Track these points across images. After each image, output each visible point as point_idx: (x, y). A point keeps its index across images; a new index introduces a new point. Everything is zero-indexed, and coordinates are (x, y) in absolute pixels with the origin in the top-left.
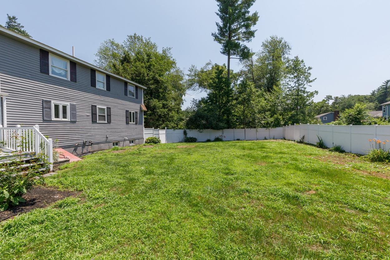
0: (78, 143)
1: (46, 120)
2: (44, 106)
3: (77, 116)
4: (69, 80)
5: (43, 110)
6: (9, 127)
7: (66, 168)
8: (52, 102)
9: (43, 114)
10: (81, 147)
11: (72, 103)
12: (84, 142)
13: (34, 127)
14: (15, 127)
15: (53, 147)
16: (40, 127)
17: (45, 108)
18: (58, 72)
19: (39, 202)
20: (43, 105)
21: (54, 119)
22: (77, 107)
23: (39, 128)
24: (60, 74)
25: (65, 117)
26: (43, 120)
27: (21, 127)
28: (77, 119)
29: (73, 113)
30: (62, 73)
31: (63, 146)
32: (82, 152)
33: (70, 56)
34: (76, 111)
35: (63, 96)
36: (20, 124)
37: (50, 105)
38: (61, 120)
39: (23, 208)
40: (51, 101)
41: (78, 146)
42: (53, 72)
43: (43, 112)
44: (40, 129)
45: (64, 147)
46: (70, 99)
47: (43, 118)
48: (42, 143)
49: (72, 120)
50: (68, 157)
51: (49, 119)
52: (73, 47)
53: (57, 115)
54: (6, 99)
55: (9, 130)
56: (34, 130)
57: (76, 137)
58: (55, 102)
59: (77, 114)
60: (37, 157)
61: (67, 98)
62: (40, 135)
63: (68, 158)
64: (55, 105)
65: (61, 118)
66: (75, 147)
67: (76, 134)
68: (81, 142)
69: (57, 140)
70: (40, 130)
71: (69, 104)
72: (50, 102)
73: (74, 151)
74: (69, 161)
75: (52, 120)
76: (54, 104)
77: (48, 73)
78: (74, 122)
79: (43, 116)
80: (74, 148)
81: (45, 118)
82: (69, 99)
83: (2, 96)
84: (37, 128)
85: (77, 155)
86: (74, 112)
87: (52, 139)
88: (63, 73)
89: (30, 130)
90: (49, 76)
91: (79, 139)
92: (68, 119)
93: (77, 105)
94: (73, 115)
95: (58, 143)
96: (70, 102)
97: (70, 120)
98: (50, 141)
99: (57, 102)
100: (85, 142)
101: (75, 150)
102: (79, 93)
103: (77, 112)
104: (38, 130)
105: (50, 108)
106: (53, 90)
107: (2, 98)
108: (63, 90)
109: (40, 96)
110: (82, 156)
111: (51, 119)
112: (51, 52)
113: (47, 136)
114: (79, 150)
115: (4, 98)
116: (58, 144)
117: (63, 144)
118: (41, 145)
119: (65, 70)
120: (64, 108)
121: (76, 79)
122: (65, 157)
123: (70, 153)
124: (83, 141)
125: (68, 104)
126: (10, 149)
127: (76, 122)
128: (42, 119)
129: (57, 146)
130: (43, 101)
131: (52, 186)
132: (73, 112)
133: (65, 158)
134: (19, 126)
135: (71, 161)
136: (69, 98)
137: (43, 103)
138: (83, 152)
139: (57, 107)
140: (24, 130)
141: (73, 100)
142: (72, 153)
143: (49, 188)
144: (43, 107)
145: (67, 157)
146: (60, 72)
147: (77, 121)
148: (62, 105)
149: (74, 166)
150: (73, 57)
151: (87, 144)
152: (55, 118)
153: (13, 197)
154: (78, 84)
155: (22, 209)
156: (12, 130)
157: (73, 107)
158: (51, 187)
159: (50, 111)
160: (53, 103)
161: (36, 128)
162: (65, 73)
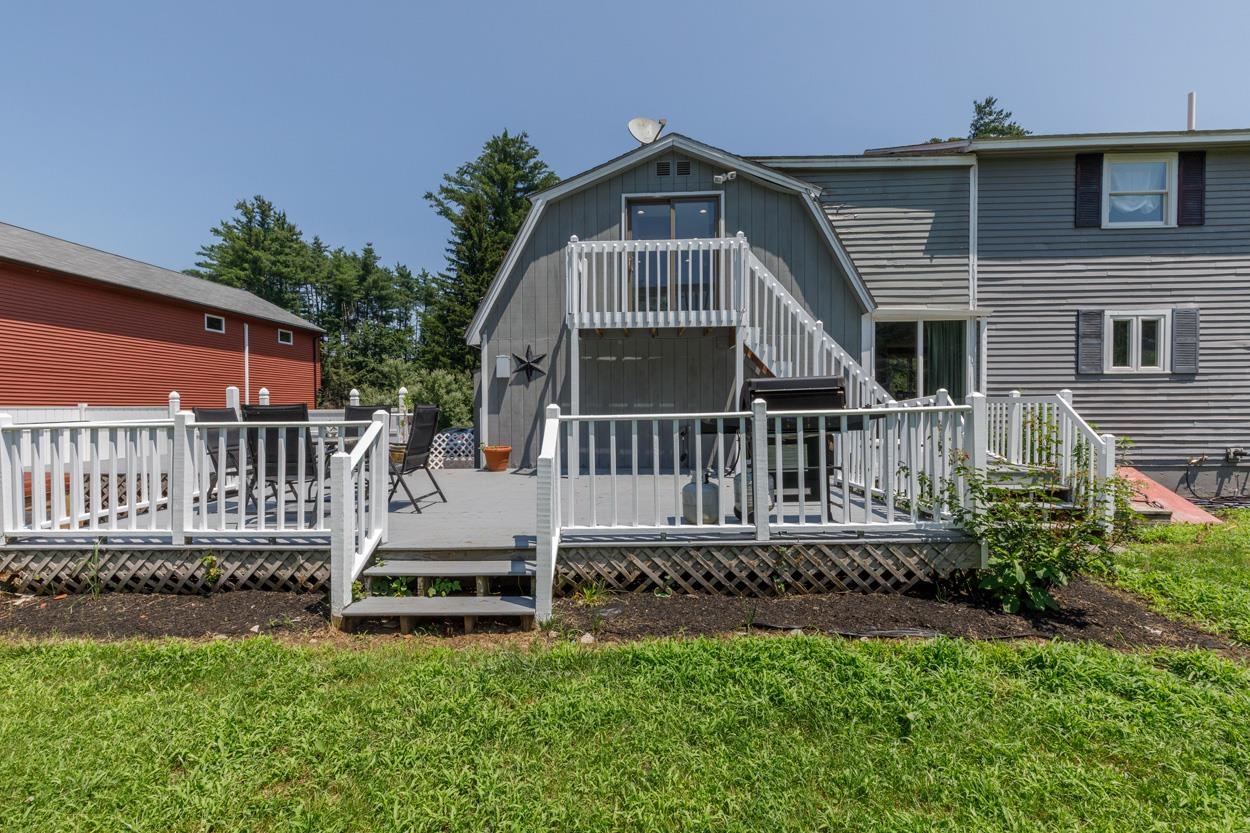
0: (1203, 455)
1: (1086, 375)
2: (1081, 331)
3: (1201, 352)
4: (1173, 223)
5: (1077, 342)
6: (992, 396)
7: (1163, 539)
8: (1106, 313)
9: (1077, 355)
10: (1215, 473)
11: (1180, 306)
12: (1227, 455)
13: (1058, 395)
14: (1007, 396)
15: (1117, 461)
16: (1074, 396)
17: (1086, 336)
18: (1132, 207)
19: (1097, 624)
20: (1077, 329)
21: (1110, 368)
22: (1202, 318)
23: (1071, 399)
24: (1138, 215)
25: (1149, 358)
26: (1078, 374)
27: (1022, 395)
28: (1201, 364)
29: (1182, 345)
30: (1144, 207)
31: (1141, 461)
32: (1218, 494)
33: (1180, 133)
34: (1195, 335)
35: (1148, 287)
36: (1017, 389)
37: (1101, 326)
38: (1136, 372)
39: (1057, 625)
40: (1103, 311)
41: (1200, 467)
42: (1116, 215)
43: (1077, 349)
44: (1074, 402)
45: (1142, 466)
46: (1174, 293)
47: (1077, 369)
48: (1080, 446)
49: (1180, 369)
50: (1160, 501)
51: (1097, 370)
52: (1191, 96)
53: (1121, 357)
54: (988, 323)
55: (998, 405)
56: (1056, 405)
57: (1192, 432)
58: (1116, 313)
59: (1202, 345)
60: (1063, 486)
61: (1159, 294)
62: (1075, 421)
63: (1162, 507)
64: (1115, 322)
65: (1136, 366)
66: (1187, 469)
67: (1193, 421)
68: (1214, 452)
69: (1128, 439)
70: (1076, 405)
71: (1170, 311)
72: (1100, 314)
73: (1181, 482)
74: (1168, 516)
75: (1105, 372)
76: (1112, 320)
77: (1096, 223)
78: (1190, 377)
79: (1077, 362)
80: (1183, 473)
81: (1083, 369)
82: (1168, 293)
83: (978, 319)
84: (1065, 398)
85: (1197, 500)
86: (1190, 340)
87: (1114, 435)
88: (1151, 205)
89: (1046, 406)
90: (1104, 233)
91: (1207, 442)
92: (1164, 366)
93: (1201, 312)
94: (1185, 350)
95: (1131, 448)
96: (1174, 306)
97: (1168, 371)
98: (1107, 440)
99: (1123, 313)
100: (1236, 454)
101: (1188, 480)
102: (1213, 265)
103: (1201, 338)
104: (1070, 407)
105: (1099, 336)
106: (1110, 273)
107: (979, 323)
108: (1148, 267)
109: (1070, 301)
110: (1219, 506)
111: (1102, 369)
112: (1108, 152)
113: (1097, 425)
114: (1206, 482)
115: (983, 322)
116: (1130, 452)
117: (1141, 455)
118: (1078, 451)
119: (1156, 194)
120: (1150, 328)
121: (1201, 212)
122: (1150, 501)
123: (1167, 487)
124: (1223, 451)
125: (1164, 313)
126: (992, 454)
127: (1197, 378)
128: (1073, 372)
129: (1126, 458)
130: (1078, 314)
131: (1127, 589)
132: (1182, 340)
133: (1147, 503)
134: (1016, 394)
135: (1177, 517)
136: (1171, 290)
137: (1077, 323)
138: (1224, 493)
139: (1121, 328)
140: (1029, 405)
141: (1184, 294)
142: (1176, 491)
143: (1116, 592)
144: (1077, 335)
145: (1155, 500)
146: (1140, 206)
147: (1201, 371)
148: (1140, 318)
149: (1196, 542)
150: (1191, 133)
151: (1243, 461)
152: (1114, 365)
153: (1032, 585)
154: (1211, 230)
155: (1056, 628)
156: (999, 406)
157: (1185, 324)
158: (1123, 590)
159: (1101, 345)
160: (1111, 315)
161: (1063, 400)
162: (1158, 204)
